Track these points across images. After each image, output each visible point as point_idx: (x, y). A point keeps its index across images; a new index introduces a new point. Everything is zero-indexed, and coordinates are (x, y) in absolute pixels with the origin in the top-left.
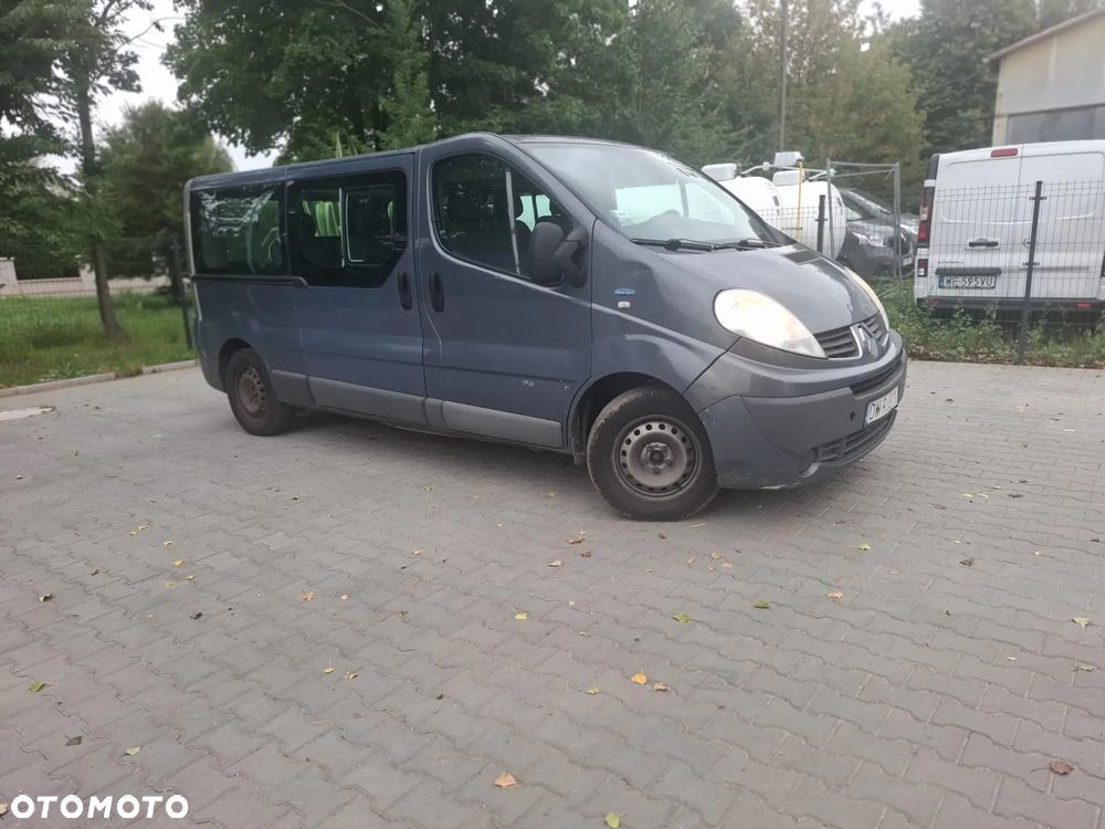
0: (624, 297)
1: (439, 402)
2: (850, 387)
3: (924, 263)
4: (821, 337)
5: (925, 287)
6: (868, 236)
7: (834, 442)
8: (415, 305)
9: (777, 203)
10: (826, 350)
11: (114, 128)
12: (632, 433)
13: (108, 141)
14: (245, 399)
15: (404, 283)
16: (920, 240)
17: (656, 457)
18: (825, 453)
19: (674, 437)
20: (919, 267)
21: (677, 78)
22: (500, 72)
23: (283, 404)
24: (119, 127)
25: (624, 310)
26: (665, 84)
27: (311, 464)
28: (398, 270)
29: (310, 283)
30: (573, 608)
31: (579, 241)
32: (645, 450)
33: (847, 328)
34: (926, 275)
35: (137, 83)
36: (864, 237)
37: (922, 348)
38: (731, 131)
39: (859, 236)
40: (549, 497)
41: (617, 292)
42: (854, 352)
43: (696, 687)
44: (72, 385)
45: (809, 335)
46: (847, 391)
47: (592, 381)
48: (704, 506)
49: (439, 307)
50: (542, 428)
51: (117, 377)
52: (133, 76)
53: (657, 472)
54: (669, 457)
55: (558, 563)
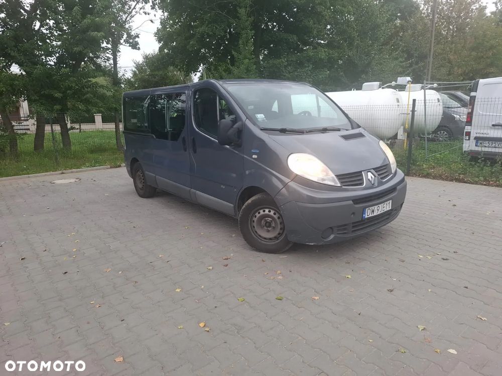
0: (255, 154)
1: (195, 191)
2: (352, 200)
3: (468, 134)
4: (340, 177)
5: (469, 145)
6: (460, 116)
7: (345, 225)
8: (187, 150)
9: (398, 101)
10: (341, 183)
11: (139, 63)
12: (257, 213)
13: (136, 68)
14: (138, 182)
15: (184, 140)
16: (467, 122)
17: (268, 224)
18: (338, 230)
19: (275, 216)
20: (466, 135)
21: (377, 37)
22: (289, 38)
23: (150, 186)
24: (141, 62)
25: (254, 159)
26: (369, 41)
27: (152, 212)
28: (182, 135)
29: (157, 137)
30: (202, 289)
31: (238, 128)
32: (263, 221)
33: (361, 172)
34: (469, 139)
35: (138, 46)
36: (458, 116)
37: (462, 176)
38: (404, 62)
39: (455, 116)
40: (232, 237)
41: (252, 151)
42: (362, 184)
43: (222, 332)
44: (93, 170)
45: (333, 176)
46: (351, 202)
47: (243, 189)
48: (287, 248)
49: (195, 152)
50: (227, 206)
51: (111, 168)
52: (137, 43)
53: (268, 231)
54: (273, 225)
55: (211, 268)
